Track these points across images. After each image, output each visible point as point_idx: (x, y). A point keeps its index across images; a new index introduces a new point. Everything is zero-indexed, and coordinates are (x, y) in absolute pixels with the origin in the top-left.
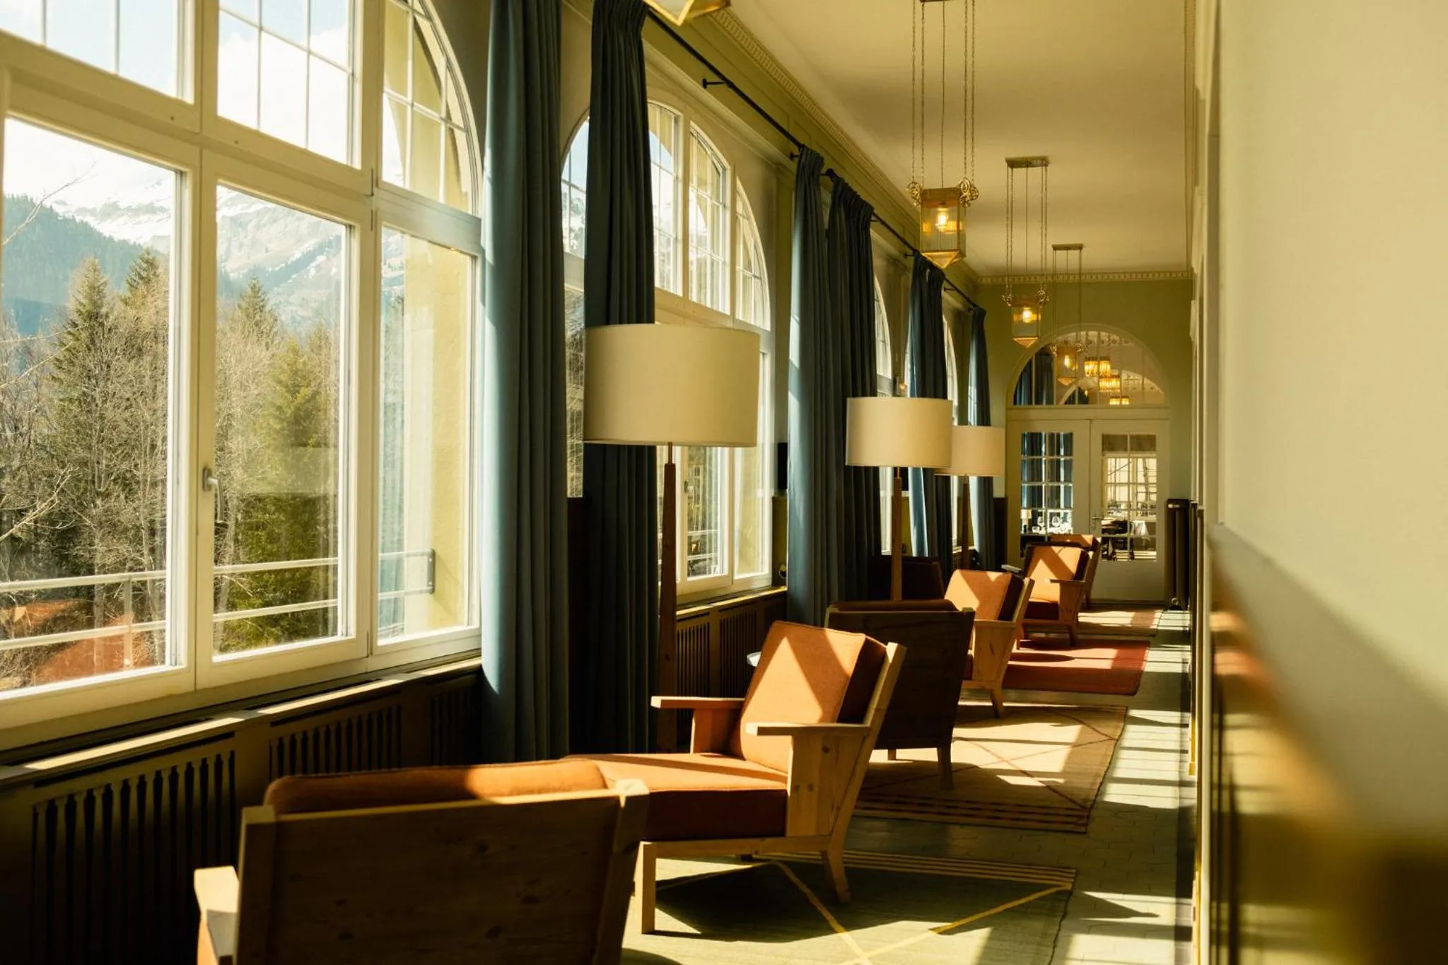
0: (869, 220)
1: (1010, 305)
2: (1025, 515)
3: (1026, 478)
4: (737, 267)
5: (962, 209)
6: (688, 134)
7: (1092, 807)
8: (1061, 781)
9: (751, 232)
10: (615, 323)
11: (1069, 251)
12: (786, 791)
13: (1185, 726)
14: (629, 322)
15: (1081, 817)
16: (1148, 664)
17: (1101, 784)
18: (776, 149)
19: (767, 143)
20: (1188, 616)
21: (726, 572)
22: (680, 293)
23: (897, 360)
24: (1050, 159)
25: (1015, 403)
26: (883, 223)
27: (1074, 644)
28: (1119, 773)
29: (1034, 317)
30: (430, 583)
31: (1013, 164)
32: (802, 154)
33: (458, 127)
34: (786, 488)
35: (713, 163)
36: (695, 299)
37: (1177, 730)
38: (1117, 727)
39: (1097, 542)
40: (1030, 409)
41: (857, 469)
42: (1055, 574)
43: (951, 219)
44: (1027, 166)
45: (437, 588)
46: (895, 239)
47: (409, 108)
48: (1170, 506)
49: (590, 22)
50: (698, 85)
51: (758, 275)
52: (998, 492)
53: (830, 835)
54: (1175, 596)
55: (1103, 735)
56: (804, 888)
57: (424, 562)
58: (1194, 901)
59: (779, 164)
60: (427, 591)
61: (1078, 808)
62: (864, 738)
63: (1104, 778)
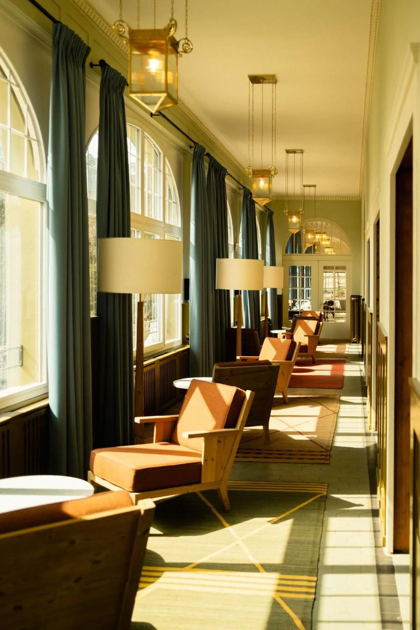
0: (225, 174)
1: (287, 214)
2: (290, 302)
3: (290, 286)
4: (166, 199)
5: (271, 178)
6: (143, 137)
7: (330, 450)
8: (315, 436)
9: (172, 182)
10: (112, 237)
11: (310, 187)
12: (201, 463)
13: (364, 404)
14: (119, 236)
15: (327, 455)
16: (346, 372)
17: (333, 437)
18: (184, 144)
19: (180, 141)
20: (360, 346)
21: (162, 341)
22: (140, 213)
23: (236, 236)
24: (304, 150)
25: (286, 253)
26: (231, 176)
27: (314, 363)
28: (339, 431)
29: (298, 220)
30: (21, 362)
31: (288, 152)
32: (196, 147)
33: (34, 140)
34: (189, 299)
35: (155, 150)
36: (146, 215)
37: (361, 406)
38: (337, 407)
39: (322, 314)
40: (293, 255)
41: (220, 291)
42: (307, 333)
43: (265, 183)
44: (294, 153)
45: (24, 364)
46: (235, 182)
47: (9, 131)
48: (352, 299)
49: (99, 88)
50: (149, 116)
51: (175, 202)
52: (279, 292)
53: (222, 480)
54: (354, 337)
55: (331, 411)
56: (209, 505)
57: (17, 352)
58: (378, 495)
59: (184, 150)
60: (19, 366)
61: (324, 450)
62: (236, 435)
63: (334, 434)
